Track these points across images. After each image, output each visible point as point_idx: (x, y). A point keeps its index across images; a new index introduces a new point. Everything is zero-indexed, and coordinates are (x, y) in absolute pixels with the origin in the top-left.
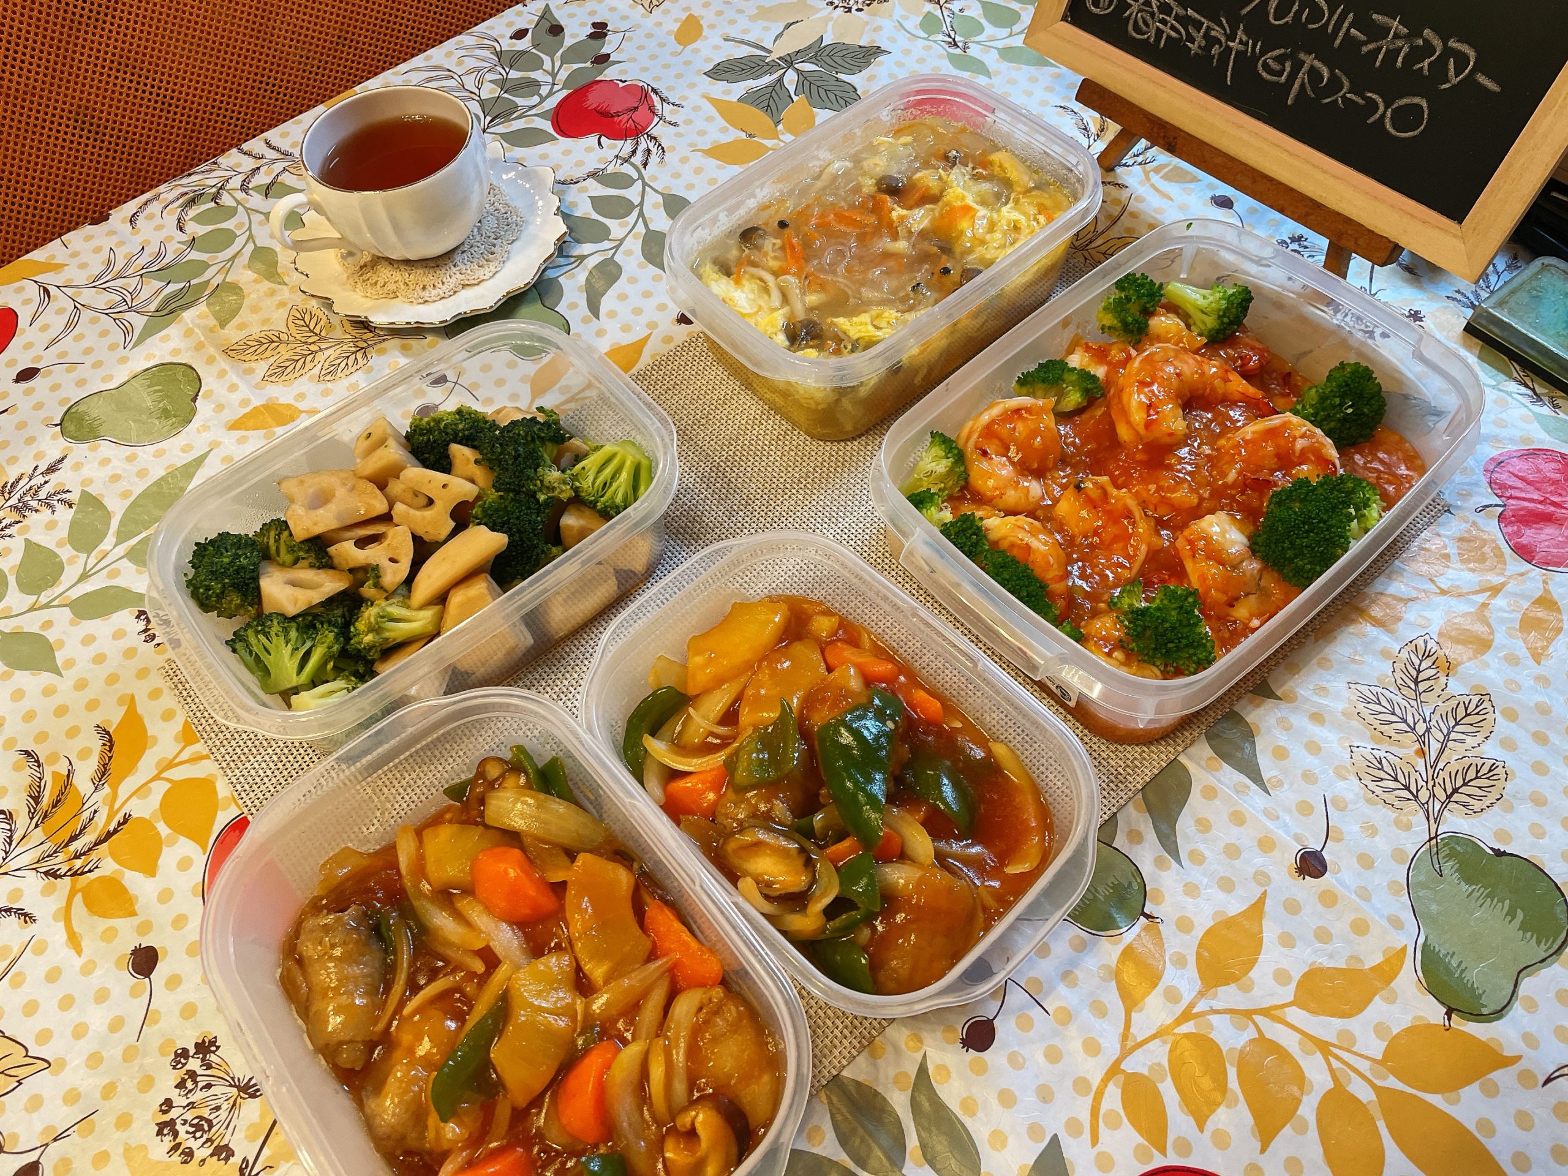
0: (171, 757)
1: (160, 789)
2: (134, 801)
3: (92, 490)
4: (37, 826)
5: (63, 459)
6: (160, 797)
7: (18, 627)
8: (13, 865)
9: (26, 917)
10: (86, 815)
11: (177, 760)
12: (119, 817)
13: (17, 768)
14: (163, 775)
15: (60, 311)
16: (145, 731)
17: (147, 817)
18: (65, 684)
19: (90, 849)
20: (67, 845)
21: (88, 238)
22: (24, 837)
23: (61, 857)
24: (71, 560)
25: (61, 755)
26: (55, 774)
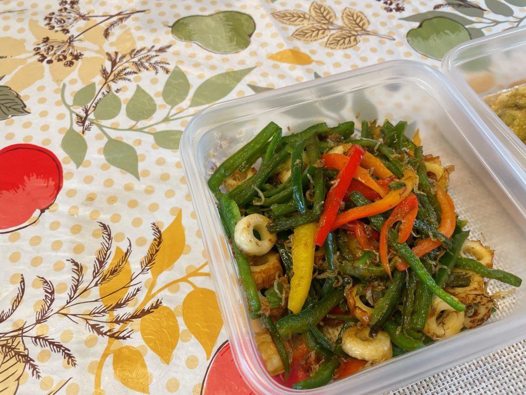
0: (198, 267)
1: (186, 289)
2: (166, 292)
3: (183, 68)
4: (96, 285)
5: (169, 47)
6: (184, 296)
7: (120, 137)
8: (72, 310)
9: (70, 358)
10: (131, 290)
11: (201, 271)
12: (153, 301)
13: (95, 235)
14: (188, 279)
16: (184, 240)
17: (172, 308)
18: (140, 186)
19: (128, 320)
20: (113, 309)
22: (85, 290)
23: (107, 317)
24: (162, 106)
25: (127, 236)
26: (118, 249)
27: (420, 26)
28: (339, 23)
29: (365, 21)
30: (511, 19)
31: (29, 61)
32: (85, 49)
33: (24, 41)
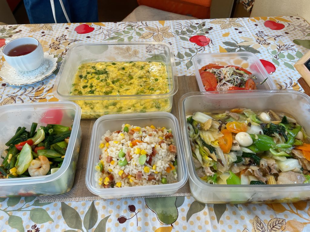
1: (52, 97)
2: (48, 97)
4: (35, 92)
9: (23, 102)
10: (41, 95)
12: (44, 97)
14: (54, 96)
15: (100, 31)
17: (47, 99)
19: (37, 99)
20: (36, 97)
21: (112, 24)
22: (32, 92)
23: (34, 98)
25: (46, 85)
26: (43, 87)
27: (152, 57)
28: (131, 53)
29: (138, 53)
30: (182, 60)
31: (47, 47)
32: (62, 47)
33: (48, 42)
